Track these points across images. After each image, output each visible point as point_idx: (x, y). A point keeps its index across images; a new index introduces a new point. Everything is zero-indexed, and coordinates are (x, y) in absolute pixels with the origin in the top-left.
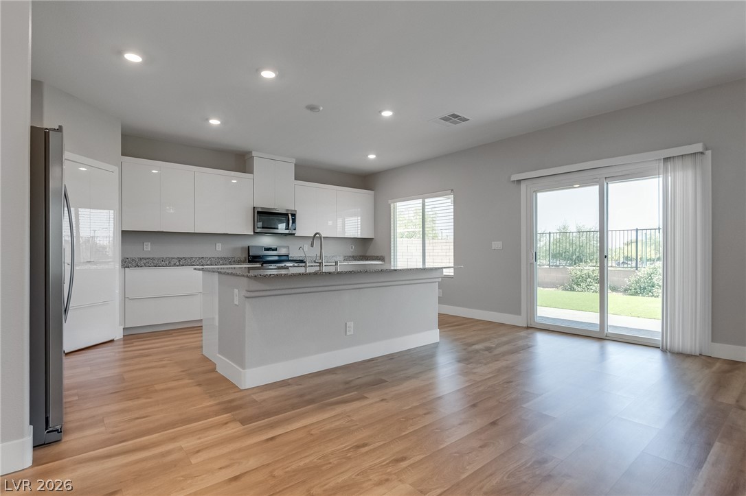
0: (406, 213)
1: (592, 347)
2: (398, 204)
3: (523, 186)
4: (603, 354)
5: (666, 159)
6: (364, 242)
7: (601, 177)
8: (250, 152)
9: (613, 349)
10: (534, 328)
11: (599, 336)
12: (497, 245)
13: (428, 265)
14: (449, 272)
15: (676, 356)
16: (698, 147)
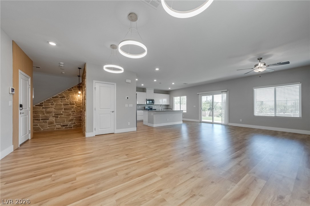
0: (176, 99)
1: (211, 125)
2: (175, 98)
3: (199, 95)
4: (213, 126)
5: (222, 92)
6: (167, 106)
7: (213, 94)
8: (146, 88)
9: (215, 125)
10: (201, 122)
11: (212, 123)
12: (195, 106)
13: (181, 110)
14: (186, 112)
15: (226, 125)
16: (226, 90)
